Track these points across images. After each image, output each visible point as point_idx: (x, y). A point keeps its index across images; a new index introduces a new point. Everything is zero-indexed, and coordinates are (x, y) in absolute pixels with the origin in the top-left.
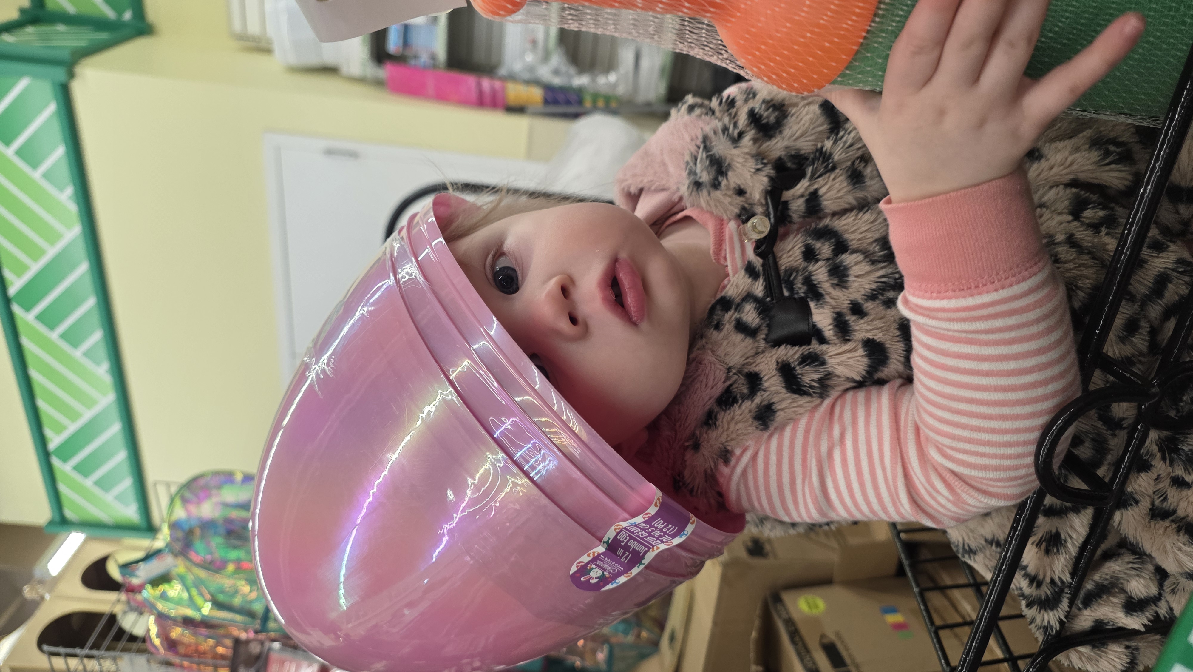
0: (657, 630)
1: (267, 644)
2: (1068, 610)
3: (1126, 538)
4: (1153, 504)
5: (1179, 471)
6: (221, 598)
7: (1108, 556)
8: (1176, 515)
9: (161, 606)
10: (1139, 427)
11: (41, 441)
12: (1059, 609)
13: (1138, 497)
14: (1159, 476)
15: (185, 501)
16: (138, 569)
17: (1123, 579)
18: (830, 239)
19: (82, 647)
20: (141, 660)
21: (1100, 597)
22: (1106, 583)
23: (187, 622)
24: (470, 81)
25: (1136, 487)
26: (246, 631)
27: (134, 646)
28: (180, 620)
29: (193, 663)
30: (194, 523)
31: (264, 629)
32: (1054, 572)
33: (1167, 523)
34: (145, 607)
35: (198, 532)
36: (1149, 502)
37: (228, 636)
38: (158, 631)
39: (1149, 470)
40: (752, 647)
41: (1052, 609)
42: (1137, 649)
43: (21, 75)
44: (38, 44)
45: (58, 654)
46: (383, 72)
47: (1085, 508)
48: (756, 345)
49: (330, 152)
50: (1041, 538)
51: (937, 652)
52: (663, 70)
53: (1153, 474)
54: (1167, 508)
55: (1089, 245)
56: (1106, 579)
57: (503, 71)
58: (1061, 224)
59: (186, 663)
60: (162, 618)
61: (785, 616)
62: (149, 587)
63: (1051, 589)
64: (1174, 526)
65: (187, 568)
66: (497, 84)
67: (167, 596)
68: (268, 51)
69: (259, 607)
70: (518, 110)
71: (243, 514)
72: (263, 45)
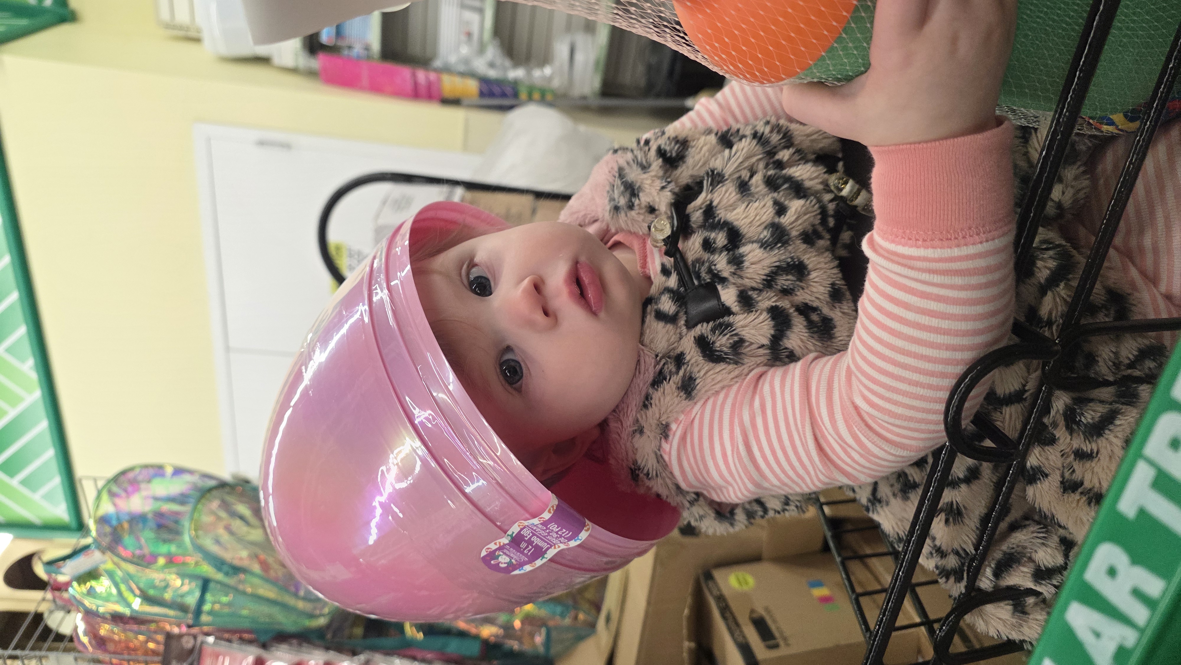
0: (593, 612)
1: (200, 638)
4: (1063, 476)
5: (1079, 442)
6: (151, 592)
7: (1014, 527)
8: (1083, 487)
9: (89, 603)
13: (1046, 471)
14: (1063, 449)
15: (112, 495)
16: (64, 565)
17: (1030, 549)
18: (724, 229)
19: (5, 648)
20: (68, 659)
21: (1009, 566)
22: (1013, 552)
23: (117, 618)
24: (405, 72)
25: (1044, 461)
26: (179, 626)
27: (62, 645)
28: (109, 616)
29: (124, 660)
30: (122, 517)
31: (196, 623)
33: (1077, 496)
34: (72, 604)
35: (126, 526)
36: (1059, 475)
37: (159, 631)
38: (86, 628)
39: (1055, 442)
40: (685, 623)
46: (315, 63)
49: (262, 143)
52: (597, 63)
53: (1058, 447)
54: (1075, 480)
56: (1013, 548)
57: (438, 63)
59: (116, 661)
60: (90, 615)
61: (716, 592)
62: (75, 584)
64: (1084, 498)
65: (115, 563)
66: (432, 76)
67: (96, 592)
68: (197, 40)
69: (191, 600)
70: (454, 102)
71: (174, 507)
72: (193, 34)
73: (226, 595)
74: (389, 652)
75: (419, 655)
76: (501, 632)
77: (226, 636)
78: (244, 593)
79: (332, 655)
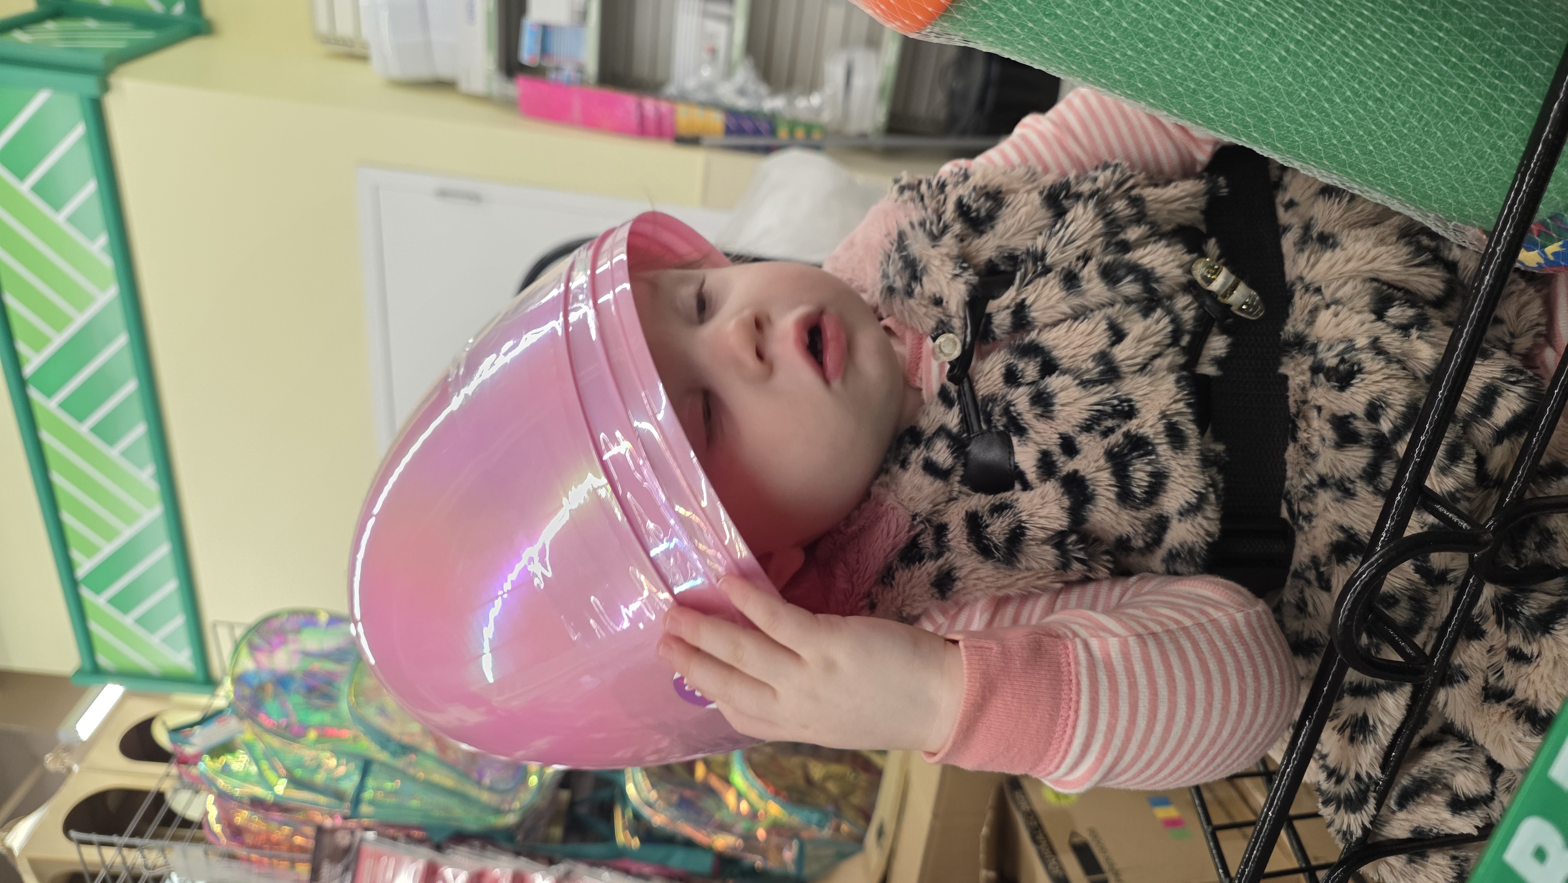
0: (861, 822)
1: (359, 834)
2: (1375, 813)
3: (1452, 723)
4: (1486, 681)
5: (1516, 641)
6: (299, 773)
7: (1428, 744)
8: (1513, 697)
9: (222, 782)
10: (1471, 581)
11: (67, 566)
12: (1363, 812)
13: (1467, 672)
14: (1492, 647)
15: (253, 648)
16: (193, 734)
17: (1448, 773)
18: (1036, 357)
19: (121, 834)
20: (196, 852)
21: (1419, 796)
22: (1426, 777)
23: (256, 804)
24: (628, 101)
25: (1467, 659)
26: (332, 816)
27: (188, 833)
28: (246, 800)
29: (264, 856)
30: (265, 676)
31: (354, 813)
32: (1360, 765)
33: (1502, 707)
34: (203, 783)
35: (270, 688)
36: (1482, 678)
37: (307, 822)
38: (218, 814)
39: (1483, 637)
40: (982, 846)
41: (1354, 813)
42: (1467, 860)
43: (38, 87)
44: (60, 45)
45: (90, 843)
46: (513, 89)
47: (1401, 685)
48: (949, 488)
49: (443, 193)
50: (1345, 722)
51: (1214, 859)
52: (882, 91)
53: (1486, 643)
54: (1504, 687)
55: (1398, 351)
56: (1426, 773)
57: (671, 90)
58: (1363, 324)
59: (254, 856)
60: (223, 798)
61: (1024, 806)
62: (207, 758)
63: (1355, 787)
64: (1512, 712)
65: (256, 734)
66: (664, 106)
67: (230, 770)
68: (363, 58)
69: (349, 786)
70: (691, 141)
71: (329, 666)
72: (357, 50)
73: (392, 781)
74: (596, 863)
75: (634, 868)
76: (739, 843)
77: (391, 831)
78: (414, 779)
79: (523, 864)
